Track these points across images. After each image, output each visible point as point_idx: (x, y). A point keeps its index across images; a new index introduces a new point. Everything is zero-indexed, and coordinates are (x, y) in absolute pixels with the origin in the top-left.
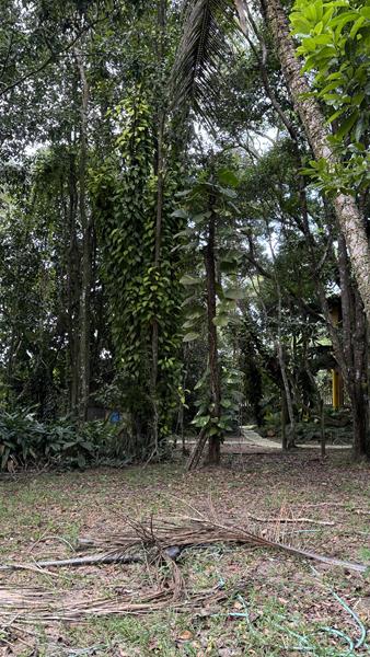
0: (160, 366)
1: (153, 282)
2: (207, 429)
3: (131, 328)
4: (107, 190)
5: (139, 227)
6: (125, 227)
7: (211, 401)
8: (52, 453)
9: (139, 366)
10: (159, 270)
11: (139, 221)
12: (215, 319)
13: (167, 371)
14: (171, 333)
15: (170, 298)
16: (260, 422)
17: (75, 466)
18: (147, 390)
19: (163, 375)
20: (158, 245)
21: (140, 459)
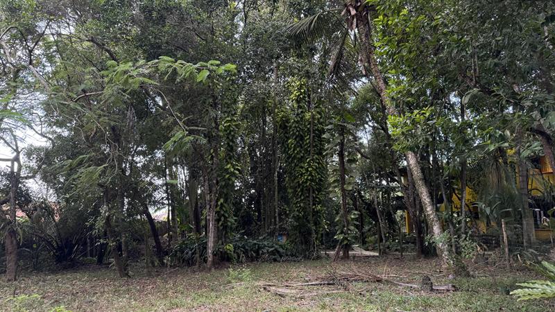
0: (314, 209)
1: (310, 166)
2: (343, 241)
3: (299, 190)
4: (286, 120)
5: (302, 138)
6: (295, 139)
7: (344, 227)
8: (263, 253)
9: (304, 209)
10: (313, 160)
11: (301, 135)
12: (345, 186)
13: (317, 212)
14: (319, 192)
15: (319, 174)
16: (364, 243)
17: (275, 260)
18: (308, 221)
19: (316, 213)
20: (311, 146)
21: (307, 258)
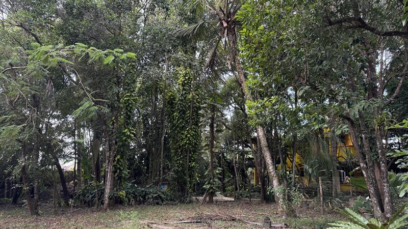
0: (189, 165)
2: (209, 189)
3: (180, 151)
4: (172, 98)
5: (184, 113)
6: (179, 113)
7: (211, 179)
8: (149, 198)
9: (182, 165)
10: (191, 129)
11: (184, 110)
12: (213, 149)
13: (192, 167)
14: (194, 153)
15: (195, 140)
16: (224, 191)
17: (158, 204)
18: (185, 175)
19: (191, 168)
20: (191, 119)
21: (182, 202)
